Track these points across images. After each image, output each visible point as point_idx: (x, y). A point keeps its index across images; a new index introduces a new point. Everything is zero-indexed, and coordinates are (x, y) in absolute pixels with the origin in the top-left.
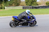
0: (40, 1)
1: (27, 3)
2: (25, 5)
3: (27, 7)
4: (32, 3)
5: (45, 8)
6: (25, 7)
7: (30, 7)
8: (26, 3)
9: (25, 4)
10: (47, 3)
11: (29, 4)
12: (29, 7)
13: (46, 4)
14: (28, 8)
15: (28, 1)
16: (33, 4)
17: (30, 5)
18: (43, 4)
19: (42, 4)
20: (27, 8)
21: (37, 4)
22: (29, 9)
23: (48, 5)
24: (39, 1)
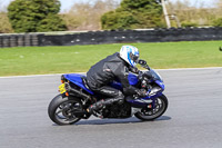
0: (75, 11)
1: (18, 19)
2: (7, 30)
3: (17, 37)
4: (39, 18)
5: (98, 42)
6: (9, 38)
7: (31, 36)
8: (12, 19)
9: (9, 25)
10: (109, 16)
11: (26, 22)
12: (24, 38)
13: (104, 23)
14: (20, 41)
15: (21, 10)
16: (45, 23)
17: (30, 30)
18: (87, 24)
19: (84, 23)
20: (17, 44)
21: (63, 23)
22: (24, 45)
23: (113, 27)
24: (71, 12)
